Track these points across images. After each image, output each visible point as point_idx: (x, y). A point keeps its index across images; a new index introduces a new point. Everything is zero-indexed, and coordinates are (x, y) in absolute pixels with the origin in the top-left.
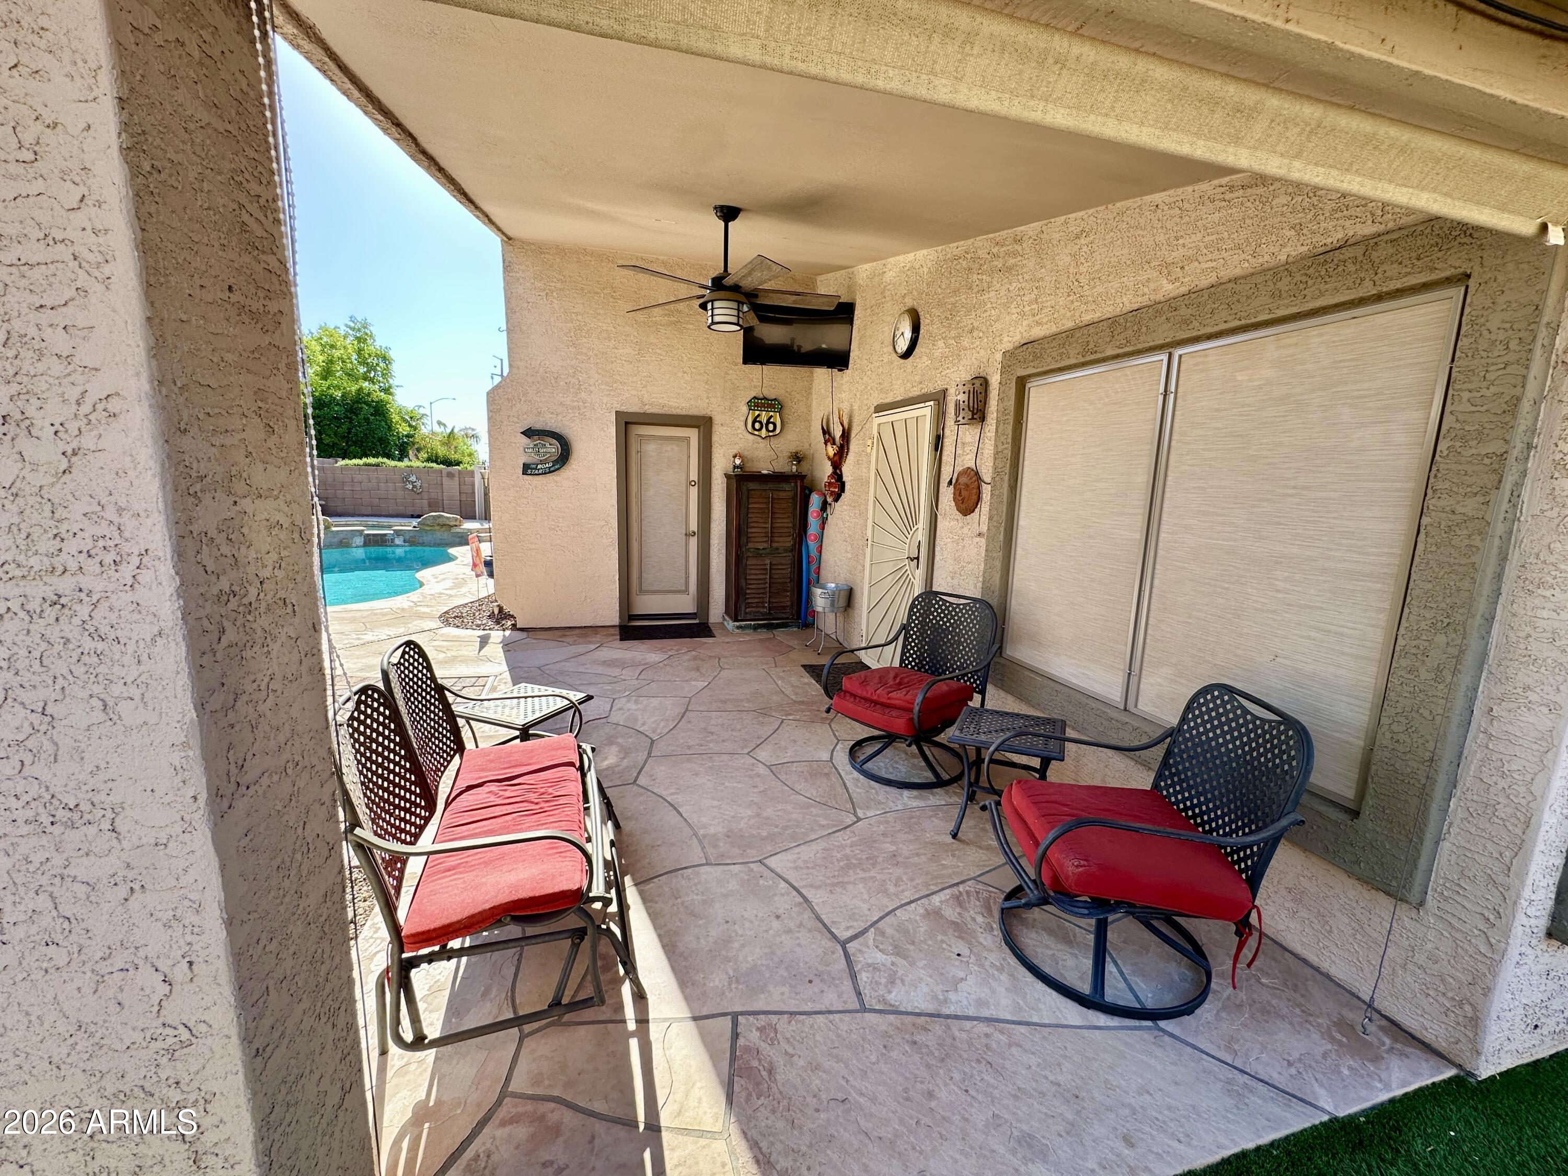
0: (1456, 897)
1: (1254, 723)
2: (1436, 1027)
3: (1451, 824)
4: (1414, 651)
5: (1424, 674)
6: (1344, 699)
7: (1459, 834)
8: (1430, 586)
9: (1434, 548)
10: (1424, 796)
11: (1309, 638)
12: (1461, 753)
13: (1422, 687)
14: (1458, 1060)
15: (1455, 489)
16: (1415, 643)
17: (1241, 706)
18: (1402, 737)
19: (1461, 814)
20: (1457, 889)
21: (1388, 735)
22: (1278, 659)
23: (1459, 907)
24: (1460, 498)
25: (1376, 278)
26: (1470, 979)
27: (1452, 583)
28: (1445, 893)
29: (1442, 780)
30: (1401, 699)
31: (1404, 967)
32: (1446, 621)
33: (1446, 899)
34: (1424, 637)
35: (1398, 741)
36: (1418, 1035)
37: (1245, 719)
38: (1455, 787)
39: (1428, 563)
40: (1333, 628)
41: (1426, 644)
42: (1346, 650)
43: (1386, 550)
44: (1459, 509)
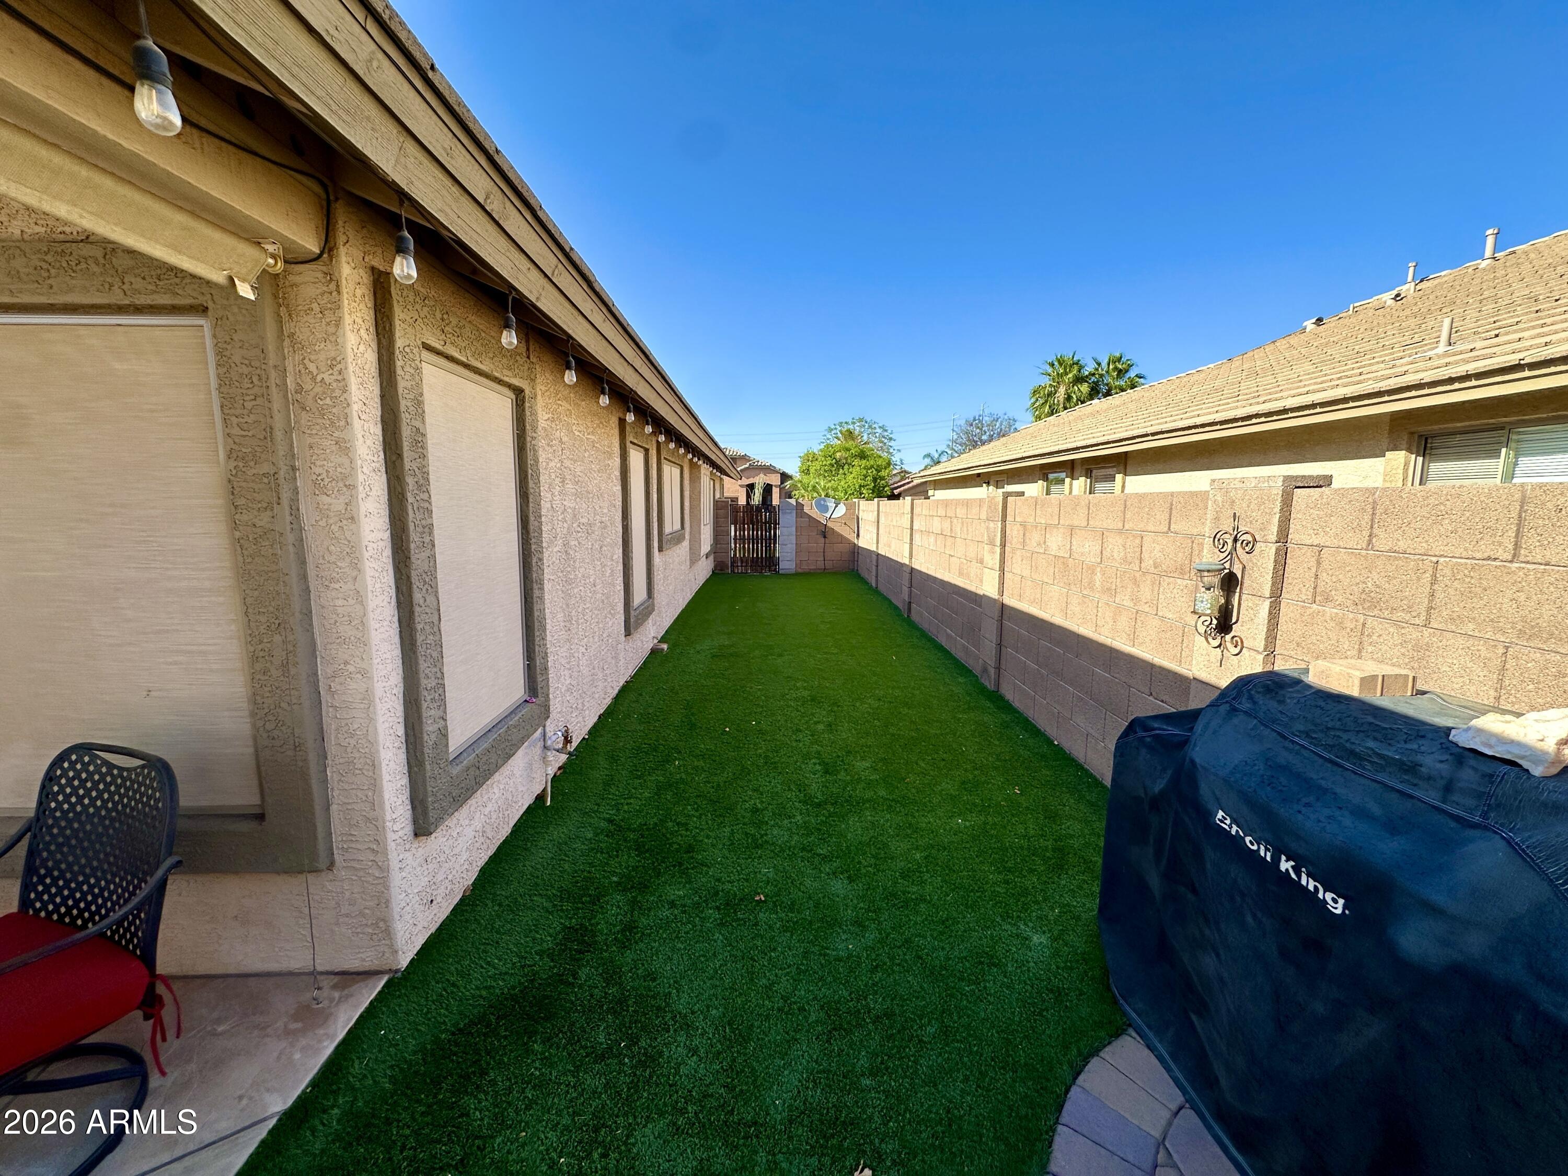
0: (353, 845)
1: (122, 777)
2: (370, 954)
3: (332, 789)
4: (261, 654)
5: (275, 673)
6: (226, 714)
7: (340, 794)
8: (256, 593)
9: (250, 560)
10: (305, 777)
11: (176, 663)
12: (322, 728)
13: (277, 685)
14: (387, 967)
15: (250, 505)
16: (260, 647)
17: (106, 763)
18: (276, 732)
19: (335, 777)
20: (350, 838)
21: (265, 735)
22: (152, 693)
23: (355, 851)
24: (256, 513)
25: (124, 287)
26: (376, 902)
27: (272, 589)
28: (345, 846)
29: (312, 757)
30: (265, 700)
31: (337, 924)
32: (277, 622)
33: (347, 850)
34: (265, 640)
35: (273, 739)
36: (361, 969)
37: (112, 775)
38: (326, 758)
39: (249, 573)
40: (195, 648)
41: (269, 645)
42: (214, 667)
43: (218, 564)
44: (259, 524)
